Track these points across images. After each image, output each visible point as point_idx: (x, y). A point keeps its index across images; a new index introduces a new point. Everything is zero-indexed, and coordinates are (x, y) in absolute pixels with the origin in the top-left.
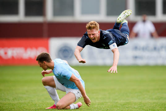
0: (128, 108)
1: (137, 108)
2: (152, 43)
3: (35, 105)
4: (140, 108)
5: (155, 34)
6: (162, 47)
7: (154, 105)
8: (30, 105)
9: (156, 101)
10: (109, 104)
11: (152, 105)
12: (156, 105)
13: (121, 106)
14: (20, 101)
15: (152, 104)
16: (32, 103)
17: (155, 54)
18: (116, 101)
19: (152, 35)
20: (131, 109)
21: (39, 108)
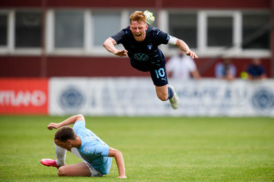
0: (157, 174)
1: (169, 176)
2: (191, 85)
3: (29, 169)
4: (173, 175)
5: (196, 74)
6: (205, 92)
7: (194, 171)
8: (22, 170)
9: (196, 166)
10: (131, 169)
11: (191, 172)
12: (196, 172)
13: (147, 172)
14: (8, 164)
15: (190, 170)
16: (24, 166)
17: (195, 101)
18: (141, 165)
19: (191, 75)
20: (161, 176)
21: (33, 174)
